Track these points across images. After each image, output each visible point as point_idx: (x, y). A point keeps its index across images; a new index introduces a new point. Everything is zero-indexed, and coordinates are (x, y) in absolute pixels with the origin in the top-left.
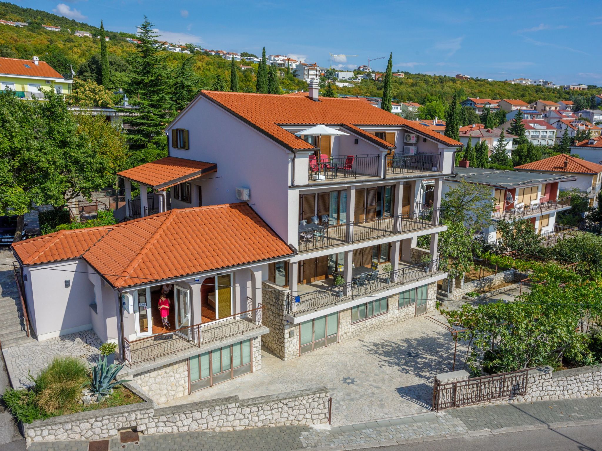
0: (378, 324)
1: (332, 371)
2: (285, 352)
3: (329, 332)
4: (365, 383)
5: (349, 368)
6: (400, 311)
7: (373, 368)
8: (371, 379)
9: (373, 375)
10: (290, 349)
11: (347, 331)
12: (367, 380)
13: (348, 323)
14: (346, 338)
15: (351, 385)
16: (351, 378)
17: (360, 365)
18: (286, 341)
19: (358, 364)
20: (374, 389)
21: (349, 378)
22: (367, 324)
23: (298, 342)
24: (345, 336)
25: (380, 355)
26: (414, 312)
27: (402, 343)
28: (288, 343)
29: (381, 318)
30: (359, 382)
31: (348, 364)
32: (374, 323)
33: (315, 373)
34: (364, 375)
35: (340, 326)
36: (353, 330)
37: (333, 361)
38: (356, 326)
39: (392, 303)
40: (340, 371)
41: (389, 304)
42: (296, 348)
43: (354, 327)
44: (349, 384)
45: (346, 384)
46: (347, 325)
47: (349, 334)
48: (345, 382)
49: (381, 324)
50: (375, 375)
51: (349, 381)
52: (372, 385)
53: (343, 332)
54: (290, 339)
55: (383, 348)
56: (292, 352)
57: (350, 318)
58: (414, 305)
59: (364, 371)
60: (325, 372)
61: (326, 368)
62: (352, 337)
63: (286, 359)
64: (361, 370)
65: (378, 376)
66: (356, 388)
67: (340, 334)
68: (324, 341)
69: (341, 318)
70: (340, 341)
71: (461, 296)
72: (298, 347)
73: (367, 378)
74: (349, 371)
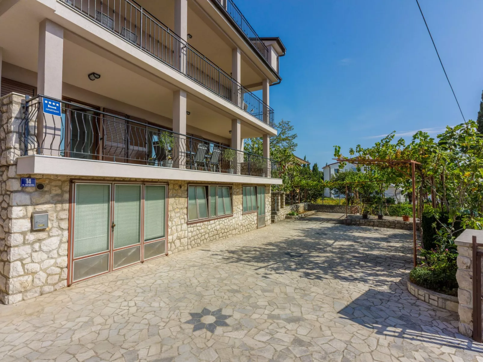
0: (223, 231)
1: (156, 304)
2: (12, 273)
3: (147, 234)
4: (255, 316)
5: (199, 289)
6: (245, 217)
7: (250, 280)
8: (262, 302)
9: (259, 292)
10: (35, 267)
11: (182, 234)
12: (256, 307)
13: (183, 221)
14: (181, 248)
15: (219, 330)
16: (212, 309)
17: (221, 280)
18: (15, 239)
19: (215, 278)
20: (290, 326)
21: (206, 312)
22: (209, 227)
23: (65, 246)
24: (177, 242)
25: (249, 261)
26: (256, 222)
27: (267, 246)
28: (28, 249)
29: (226, 221)
30: (237, 315)
31: (195, 281)
32: (218, 227)
33: (99, 320)
34: (239, 296)
35: (170, 224)
36: (190, 234)
37: (159, 282)
38: (195, 228)
39: (236, 204)
40: (180, 300)
41: (234, 204)
42: (56, 265)
43: (192, 229)
44: (211, 328)
45: (203, 332)
46: (182, 224)
47: (185, 241)
48: (199, 326)
49: (226, 231)
50: (264, 291)
51: (209, 319)
52: (278, 317)
53: (175, 235)
54: (31, 237)
55: (246, 254)
56: (43, 276)
57: (185, 211)
58: (256, 213)
59: (235, 287)
60: (133, 310)
61: (138, 300)
62: (190, 247)
63: (14, 299)
64: (228, 288)
65: (272, 291)
66: (238, 335)
67: (170, 238)
68: (138, 249)
69: (170, 208)
70: (170, 253)
71: (285, 217)
72: (64, 261)
73: (252, 300)
74: (200, 296)
